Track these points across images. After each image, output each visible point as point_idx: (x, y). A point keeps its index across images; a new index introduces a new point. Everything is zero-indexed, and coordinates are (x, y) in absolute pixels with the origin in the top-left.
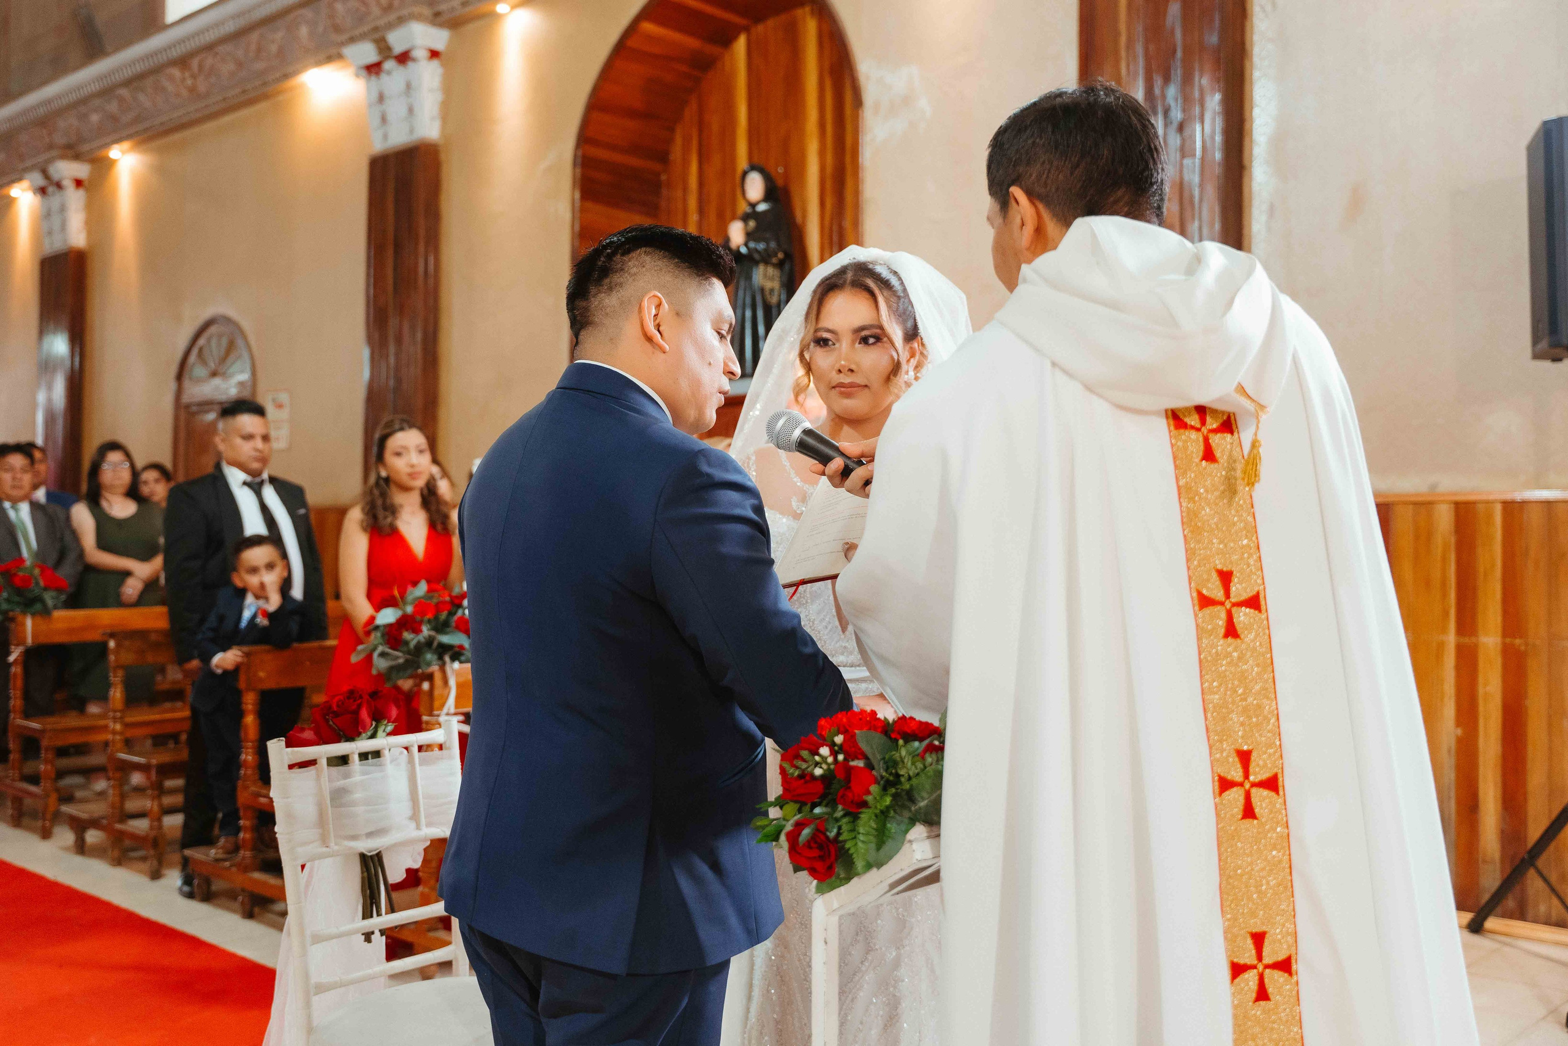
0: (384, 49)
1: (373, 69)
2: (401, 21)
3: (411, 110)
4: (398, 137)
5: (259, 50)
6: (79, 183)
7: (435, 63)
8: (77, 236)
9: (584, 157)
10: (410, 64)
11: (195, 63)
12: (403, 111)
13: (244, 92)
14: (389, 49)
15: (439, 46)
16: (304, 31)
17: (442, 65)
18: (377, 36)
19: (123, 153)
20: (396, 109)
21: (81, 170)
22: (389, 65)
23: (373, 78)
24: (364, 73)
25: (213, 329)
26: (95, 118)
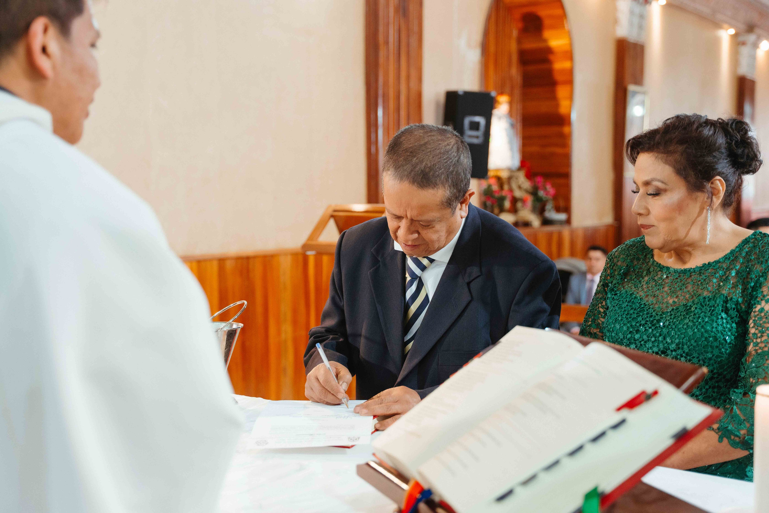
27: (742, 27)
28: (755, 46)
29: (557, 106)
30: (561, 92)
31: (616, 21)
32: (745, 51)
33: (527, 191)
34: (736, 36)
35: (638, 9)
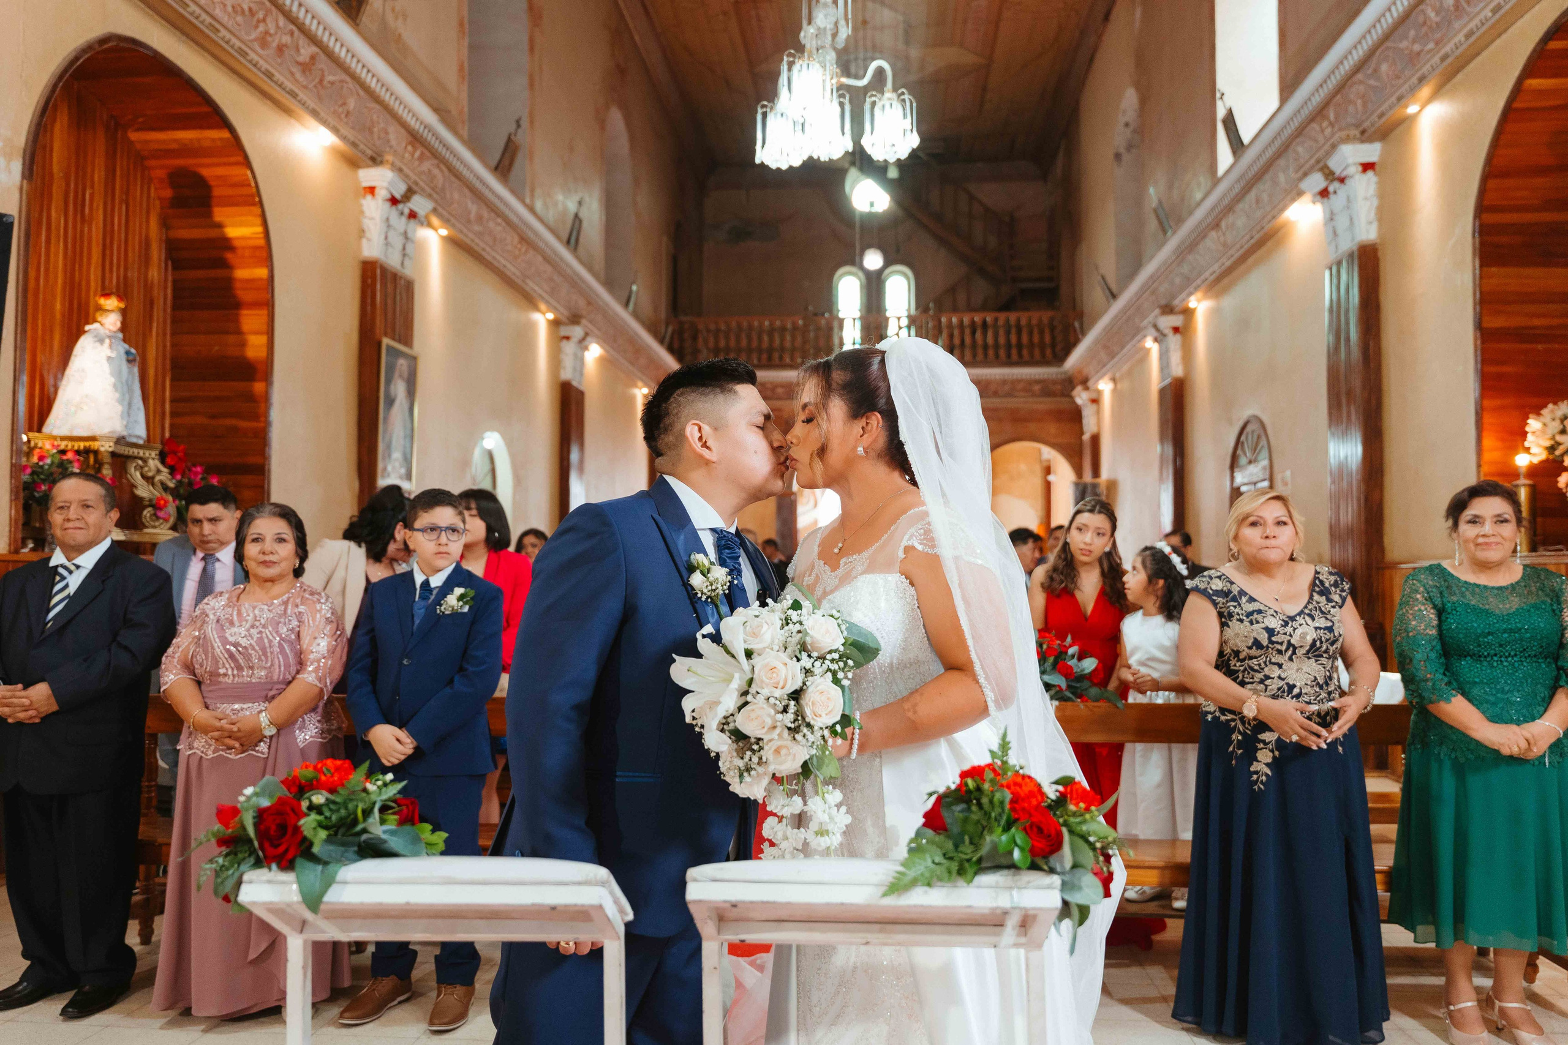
0: (1330, 175)
1: (1324, 193)
2: (1334, 147)
3: (1351, 219)
4: (1347, 244)
5: (1257, 201)
6: (1176, 330)
7: (1370, 173)
8: (1177, 371)
9: (1481, 226)
10: (1347, 181)
11: (1223, 224)
12: (1347, 223)
13: (1252, 238)
14: (1332, 173)
15: (1373, 158)
16: (1282, 178)
17: (1376, 174)
18: (1321, 165)
19: (1199, 301)
20: (1342, 222)
21: (1177, 320)
22: (1335, 185)
23: (1326, 200)
24: (1319, 197)
25: (1249, 428)
26: (1178, 280)
27: (566, 313)
28: (582, 344)
29: (243, 344)
30: (250, 320)
31: (361, 233)
32: (569, 348)
33: (165, 488)
34: (555, 324)
35: (400, 223)
